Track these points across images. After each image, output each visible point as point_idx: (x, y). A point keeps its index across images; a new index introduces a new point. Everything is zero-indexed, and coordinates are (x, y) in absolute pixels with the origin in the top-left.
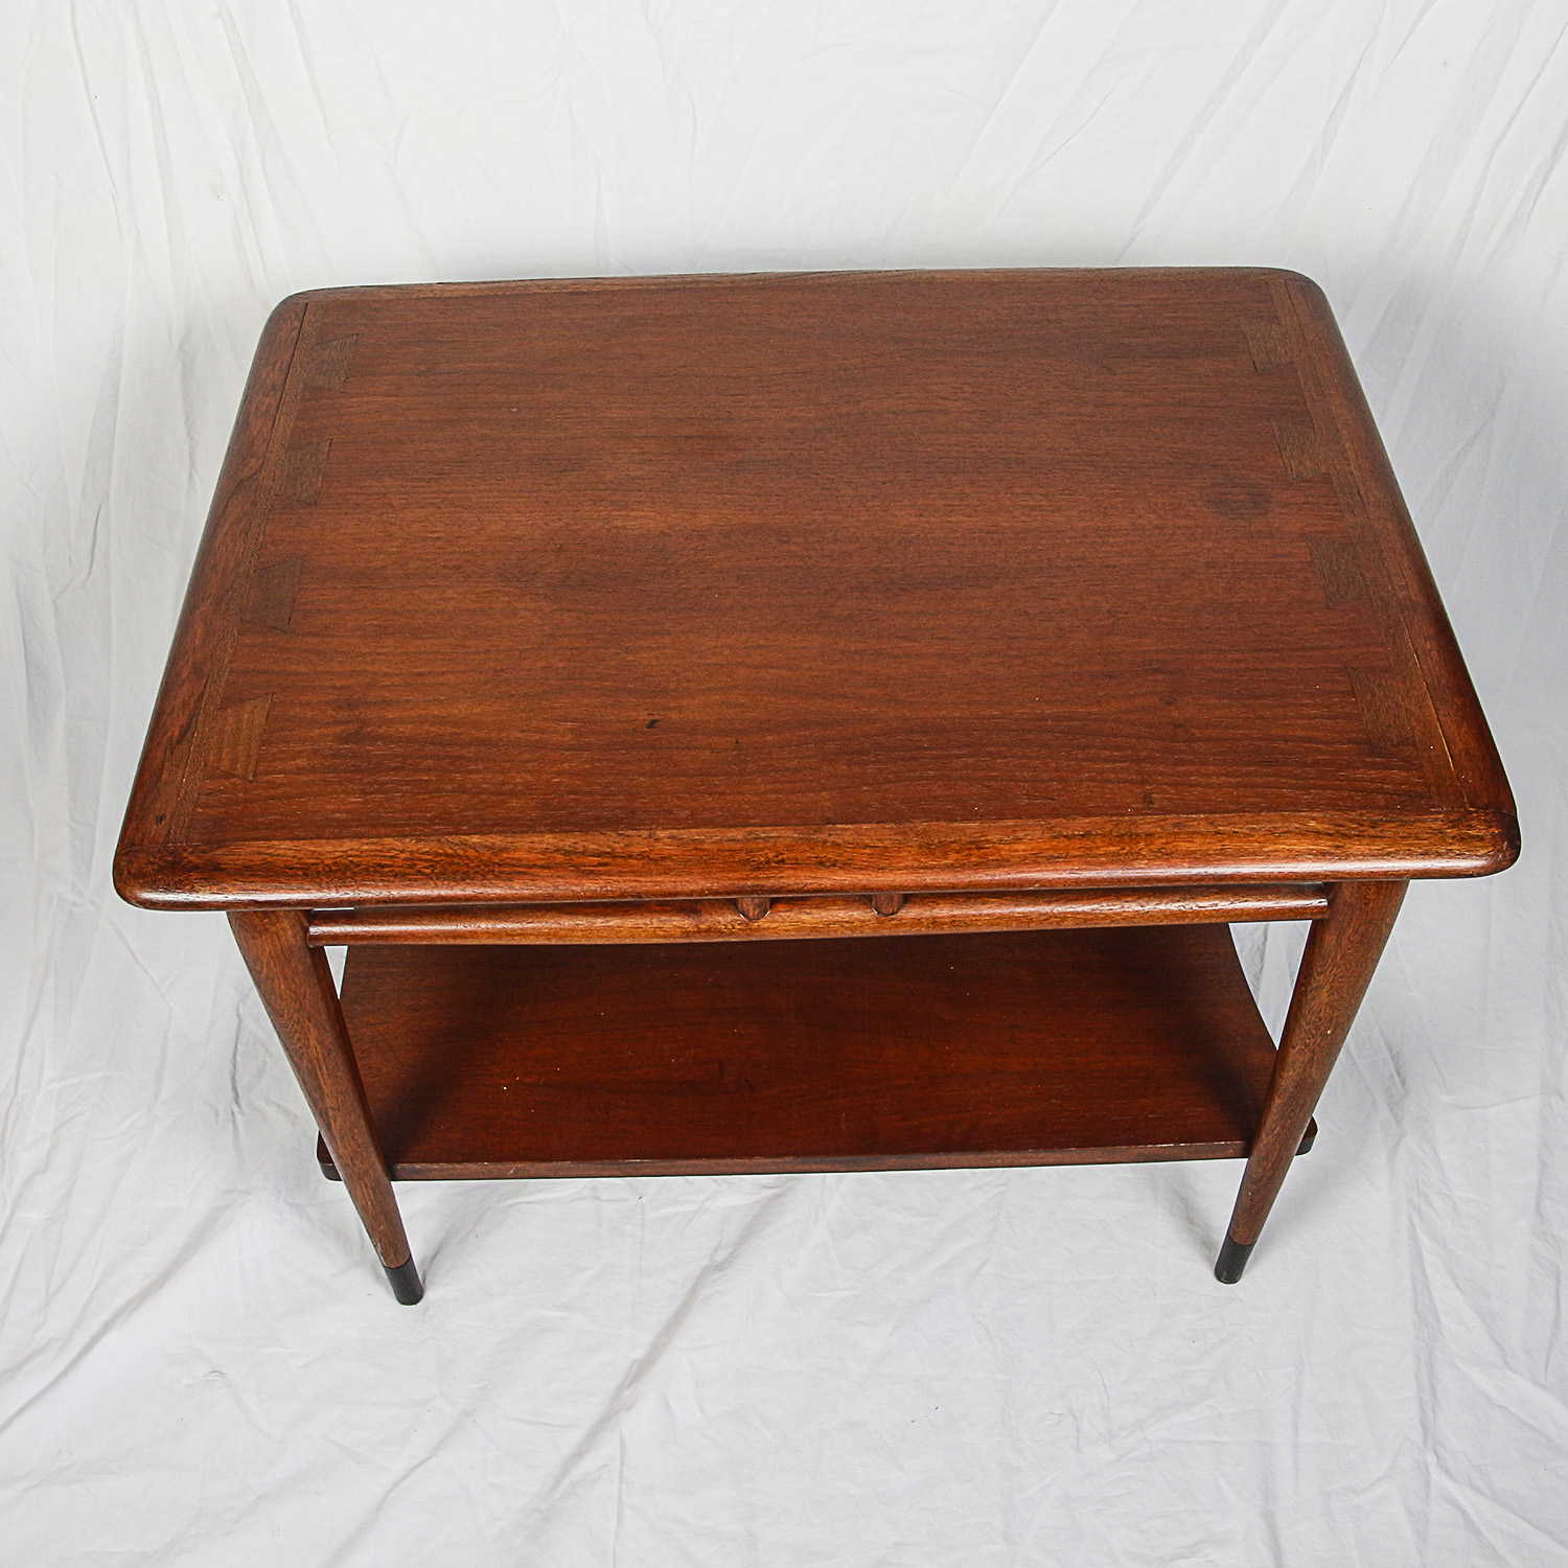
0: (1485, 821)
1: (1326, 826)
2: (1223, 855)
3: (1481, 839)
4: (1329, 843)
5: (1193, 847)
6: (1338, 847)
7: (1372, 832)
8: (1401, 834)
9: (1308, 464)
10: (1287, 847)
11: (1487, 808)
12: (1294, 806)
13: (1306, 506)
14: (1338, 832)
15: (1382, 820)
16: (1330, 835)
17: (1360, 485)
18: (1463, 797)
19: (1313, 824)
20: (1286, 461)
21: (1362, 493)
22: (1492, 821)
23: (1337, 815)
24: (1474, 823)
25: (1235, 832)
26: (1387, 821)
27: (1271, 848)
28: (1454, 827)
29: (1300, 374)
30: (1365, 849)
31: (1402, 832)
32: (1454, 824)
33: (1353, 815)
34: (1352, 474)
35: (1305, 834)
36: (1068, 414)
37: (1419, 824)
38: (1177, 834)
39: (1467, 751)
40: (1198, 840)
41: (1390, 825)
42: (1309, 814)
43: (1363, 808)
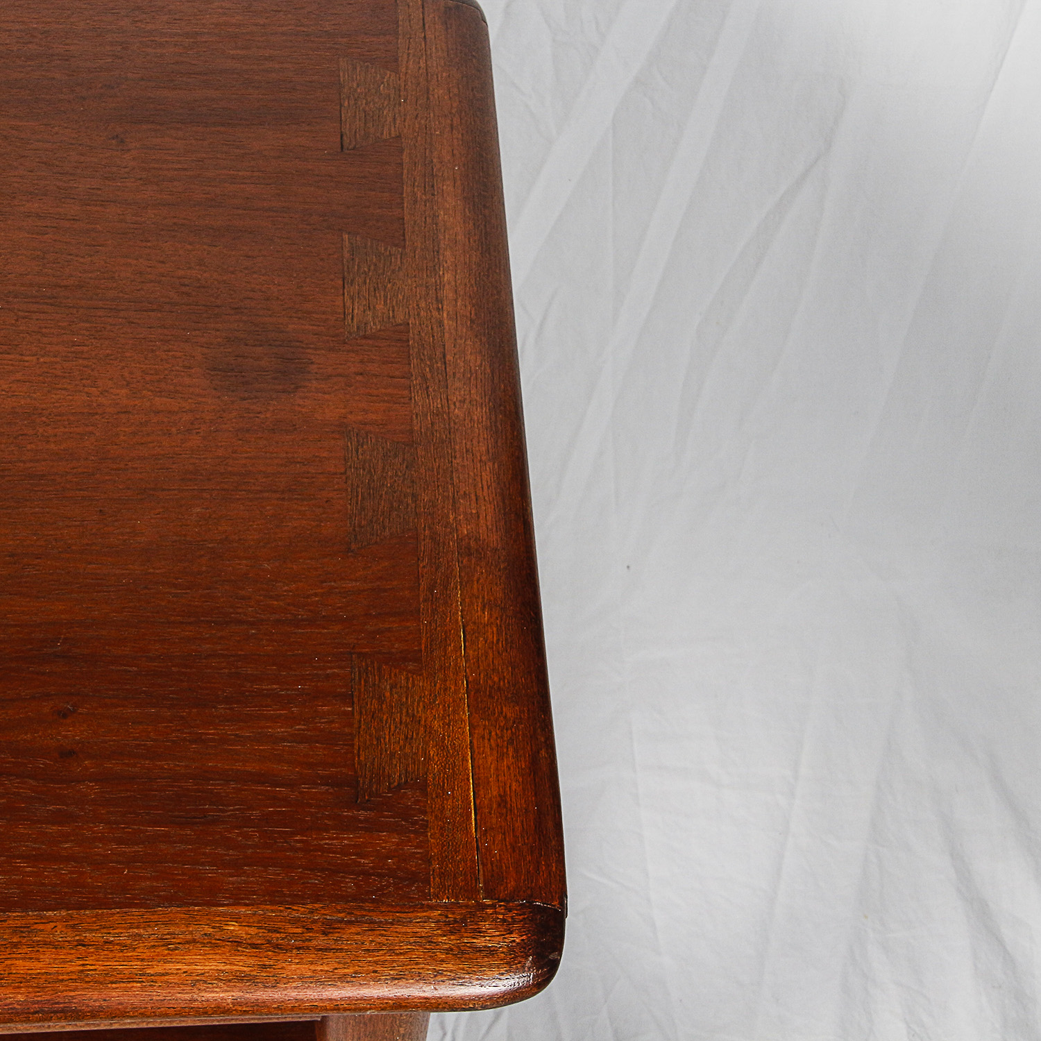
0: (504, 920)
1: (253, 931)
2: (82, 980)
3: (491, 952)
4: (251, 961)
5: (37, 968)
6: (264, 966)
7: (321, 941)
8: (367, 946)
9: (380, 307)
10: (186, 968)
11: (512, 899)
12: (209, 896)
13: (359, 378)
14: (269, 942)
15: (341, 921)
16: (254, 946)
17: (449, 346)
18: (477, 880)
19: (233, 927)
20: (349, 303)
21: (449, 357)
22: (514, 922)
23: (271, 911)
24: (485, 925)
25: (106, 942)
26: (350, 922)
27: (159, 969)
28: (452, 933)
29: (406, 158)
30: (305, 970)
31: (369, 941)
32: (454, 928)
33: (299, 911)
34: (441, 323)
35: (214, 944)
36: (38, 216)
37: (400, 929)
38: (15, 945)
39: (502, 801)
40: (47, 956)
41: (353, 930)
42: (230, 909)
43: (317, 899)
